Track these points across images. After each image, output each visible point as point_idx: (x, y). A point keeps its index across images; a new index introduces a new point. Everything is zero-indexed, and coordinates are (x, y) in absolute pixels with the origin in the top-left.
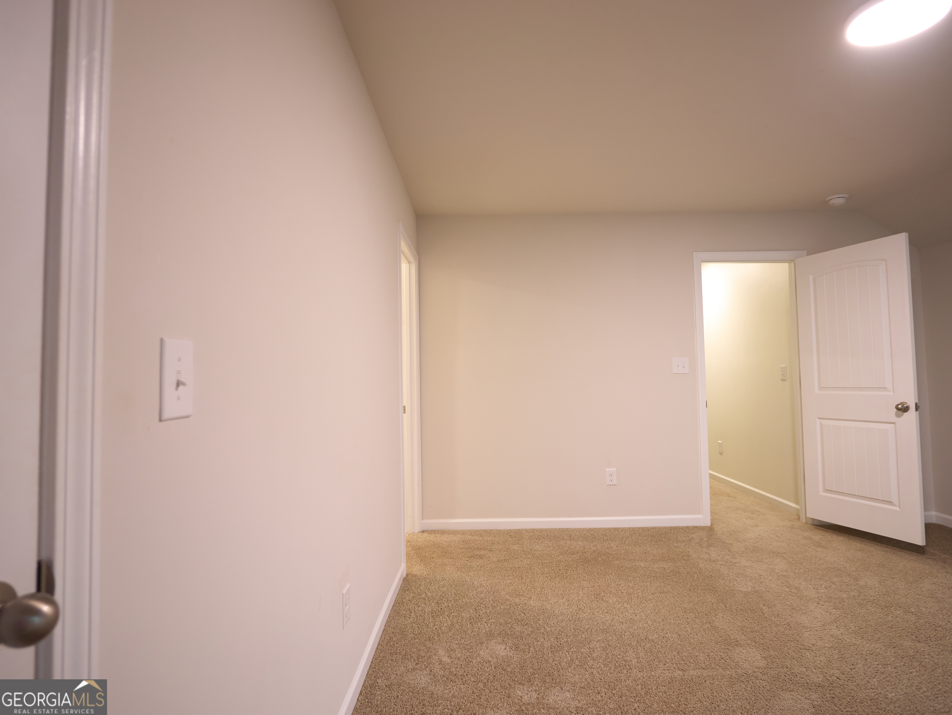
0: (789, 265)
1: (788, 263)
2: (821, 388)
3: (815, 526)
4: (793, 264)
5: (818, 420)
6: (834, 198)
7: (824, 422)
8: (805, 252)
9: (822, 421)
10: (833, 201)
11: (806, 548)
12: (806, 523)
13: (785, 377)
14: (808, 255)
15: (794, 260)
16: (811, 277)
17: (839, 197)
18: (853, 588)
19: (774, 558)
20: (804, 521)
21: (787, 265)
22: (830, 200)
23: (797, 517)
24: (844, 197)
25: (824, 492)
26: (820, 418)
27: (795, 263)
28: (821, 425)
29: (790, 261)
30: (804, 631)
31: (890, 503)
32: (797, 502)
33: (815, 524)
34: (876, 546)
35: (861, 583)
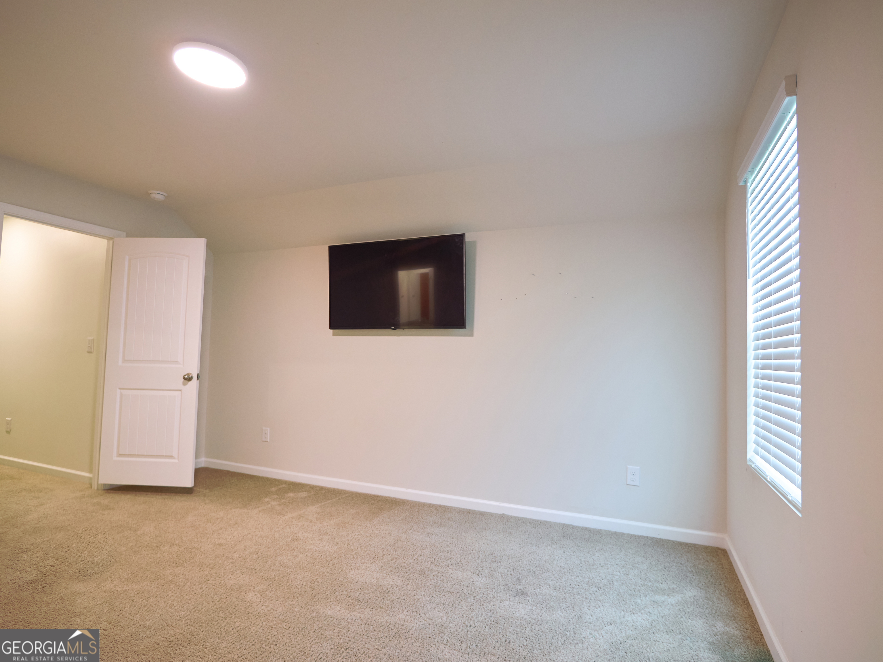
0: (107, 242)
1: (108, 239)
2: (124, 361)
3: (105, 491)
4: (111, 242)
5: (119, 391)
6: (155, 193)
7: (124, 392)
8: (125, 234)
9: (122, 391)
10: (153, 196)
11: (94, 514)
12: (98, 489)
13: (91, 348)
14: (127, 236)
15: (113, 239)
16: (127, 258)
17: (159, 194)
18: (132, 539)
19: (57, 534)
20: (96, 488)
21: (105, 241)
22: (152, 193)
23: (89, 486)
24: (163, 195)
25: (117, 456)
26: (120, 389)
27: (113, 242)
28: (121, 395)
29: (109, 239)
30: (78, 598)
31: (171, 457)
32: (90, 471)
33: (107, 488)
34: (157, 496)
35: (139, 533)
